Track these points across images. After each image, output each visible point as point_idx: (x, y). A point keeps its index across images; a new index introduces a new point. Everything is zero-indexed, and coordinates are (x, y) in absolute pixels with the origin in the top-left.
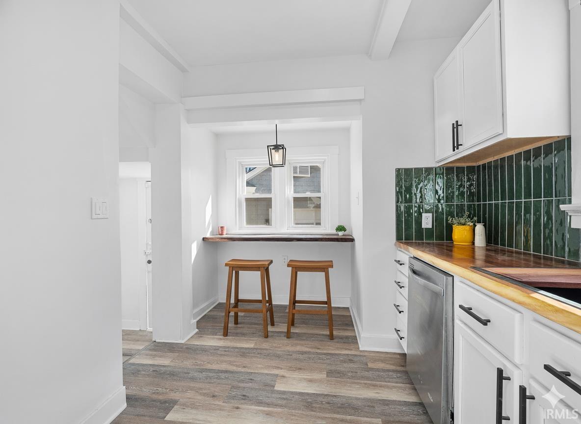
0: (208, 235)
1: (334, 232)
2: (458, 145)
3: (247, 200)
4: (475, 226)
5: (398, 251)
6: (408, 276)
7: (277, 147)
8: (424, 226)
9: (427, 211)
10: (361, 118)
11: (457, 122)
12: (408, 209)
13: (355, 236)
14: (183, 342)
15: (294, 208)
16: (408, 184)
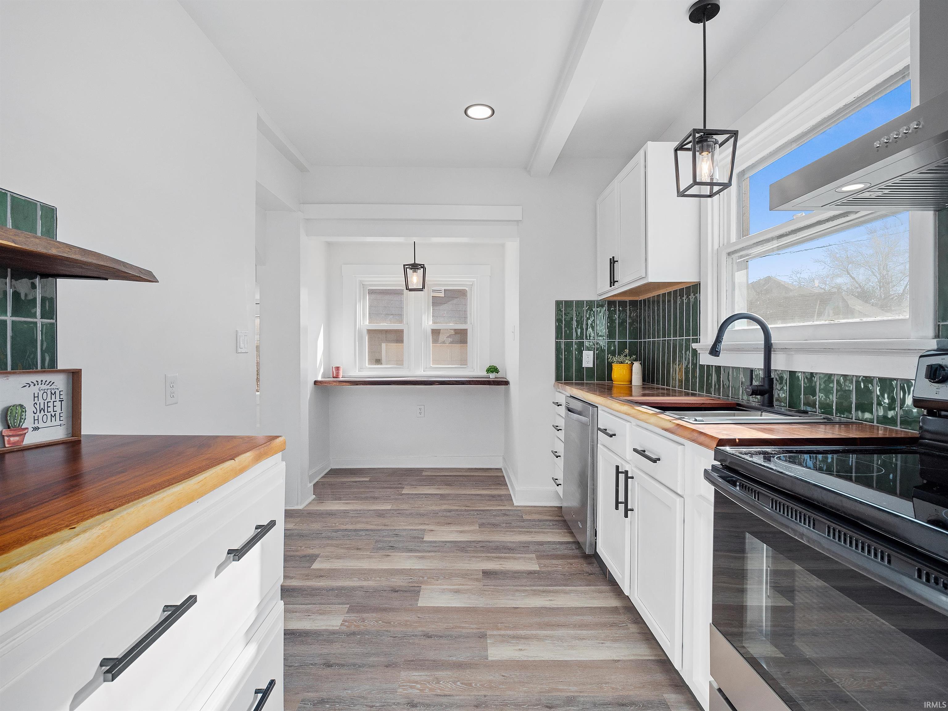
0: (319, 378)
1: (484, 373)
2: (615, 282)
3: (370, 331)
4: (632, 364)
5: (557, 393)
6: (564, 417)
7: (415, 267)
8: (585, 365)
9: (588, 349)
10: (519, 241)
11: (613, 257)
12: (568, 346)
13: (509, 379)
14: (300, 507)
15: (433, 343)
16: (568, 318)
